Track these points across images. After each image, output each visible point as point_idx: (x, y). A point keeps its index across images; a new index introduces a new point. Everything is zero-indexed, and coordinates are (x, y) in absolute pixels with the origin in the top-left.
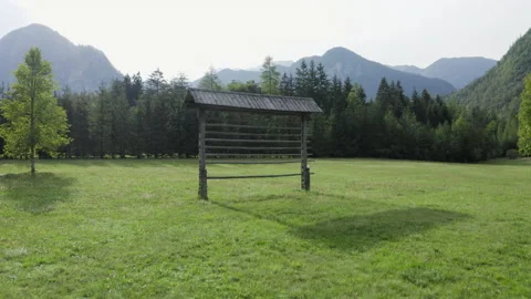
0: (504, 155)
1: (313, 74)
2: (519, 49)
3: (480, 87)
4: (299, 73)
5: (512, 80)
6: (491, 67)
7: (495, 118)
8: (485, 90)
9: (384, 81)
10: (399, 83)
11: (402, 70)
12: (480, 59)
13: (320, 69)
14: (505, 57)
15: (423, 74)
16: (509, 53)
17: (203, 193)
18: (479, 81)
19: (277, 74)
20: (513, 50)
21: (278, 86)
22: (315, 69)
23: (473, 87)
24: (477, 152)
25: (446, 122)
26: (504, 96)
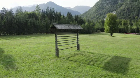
0: (96, 32)
1: (51, 10)
2: (97, 5)
3: (87, 14)
4: (47, 10)
5: (95, 12)
6: (90, 9)
7: (92, 22)
8: (88, 14)
9: (68, 13)
10: (71, 13)
11: (67, 8)
12: (87, 7)
13: (53, 9)
14: (94, 6)
15: (72, 10)
16: (94, 5)
17: (57, 55)
18: (87, 12)
19: (40, 10)
20: (96, 5)
21: (40, 13)
22: (52, 9)
23: (85, 13)
24: (91, 31)
25: (84, 24)
26: (93, 16)
